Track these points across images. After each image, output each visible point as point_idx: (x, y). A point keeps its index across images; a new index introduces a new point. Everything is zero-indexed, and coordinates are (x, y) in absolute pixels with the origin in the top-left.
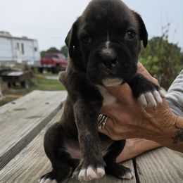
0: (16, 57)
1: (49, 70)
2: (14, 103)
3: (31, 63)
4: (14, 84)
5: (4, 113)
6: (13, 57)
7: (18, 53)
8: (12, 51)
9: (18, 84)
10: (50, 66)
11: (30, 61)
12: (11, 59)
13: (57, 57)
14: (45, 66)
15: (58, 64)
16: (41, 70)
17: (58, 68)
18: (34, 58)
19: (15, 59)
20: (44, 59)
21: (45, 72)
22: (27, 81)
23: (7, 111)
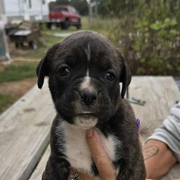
0: (24, 12)
1: (57, 25)
2: (23, 100)
3: (39, 18)
4: (22, 45)
5: (16, 117)
6: (20, 12)
7: (26, 6)
8: (19, 4)
9: (26, 44)
10: (59, 21)
11: (38, 16)
12: (18, 15)
13: (66, 10)
14: (53, 21)
15: (68, 19)
16: (49, 25)
17: (67, 23)
18: (42, 12)
19: (22, 14)
20: (53, 13)
21: (53, 27)
22: (35, 41)
23: (18, 114)
